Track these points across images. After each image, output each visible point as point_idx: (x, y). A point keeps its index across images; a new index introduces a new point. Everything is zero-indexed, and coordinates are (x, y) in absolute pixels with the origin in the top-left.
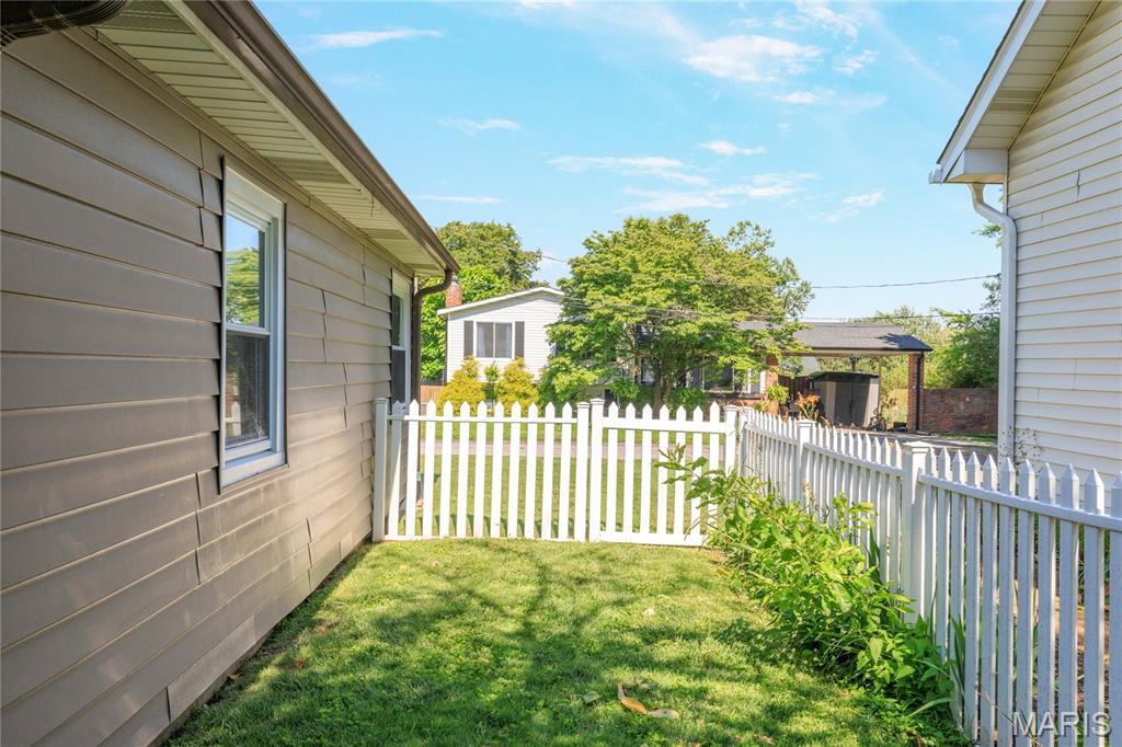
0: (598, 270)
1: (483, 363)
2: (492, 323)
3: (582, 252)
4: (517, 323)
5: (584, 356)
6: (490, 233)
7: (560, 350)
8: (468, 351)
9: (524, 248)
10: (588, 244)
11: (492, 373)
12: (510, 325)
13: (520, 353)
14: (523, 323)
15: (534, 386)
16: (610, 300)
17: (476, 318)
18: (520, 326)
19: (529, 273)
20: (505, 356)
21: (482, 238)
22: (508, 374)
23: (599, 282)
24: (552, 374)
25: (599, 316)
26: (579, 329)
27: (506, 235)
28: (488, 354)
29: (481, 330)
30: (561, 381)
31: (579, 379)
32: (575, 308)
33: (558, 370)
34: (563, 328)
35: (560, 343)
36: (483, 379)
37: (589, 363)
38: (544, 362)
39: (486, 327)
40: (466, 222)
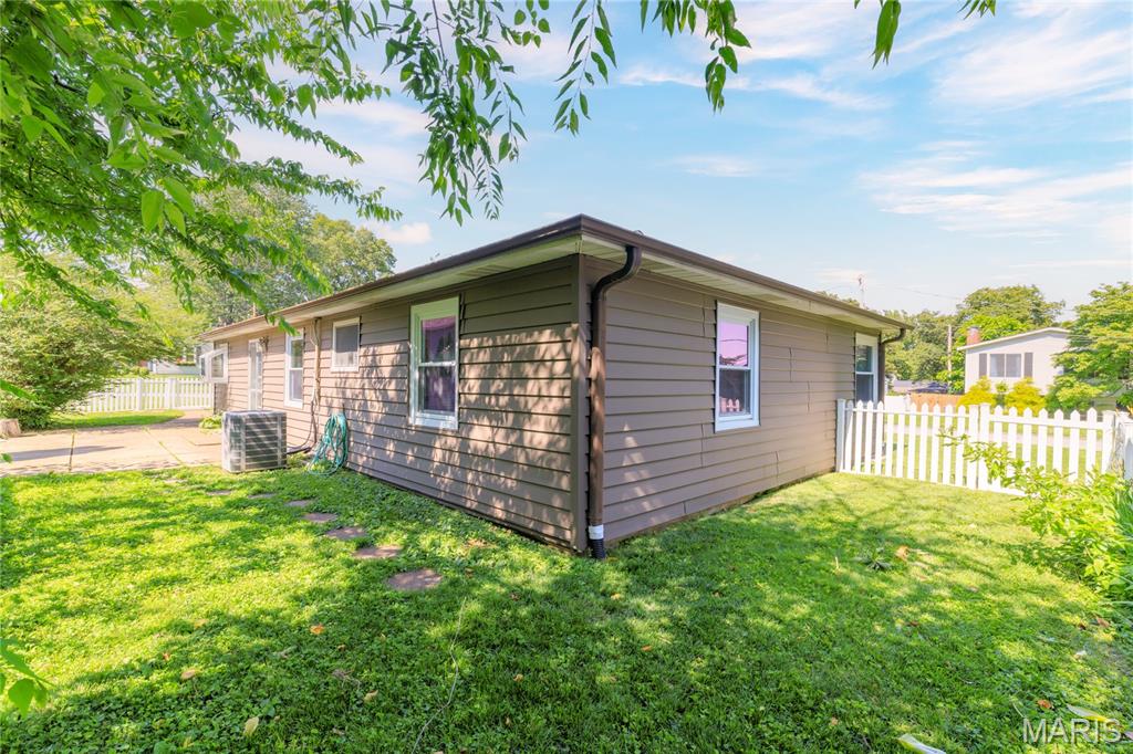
0: (1106, 312)
1: (996, 381)
2: (1003, 355)
3: (1089, 301)
4: (1026, 354)
5: (1091, 375)
6: (1015, 292)
7: (1067, 371)
8: (982, 372)
9: (1048, 301)
10: (1095, 294)
11: (1002, 387)
12: (1020, 355)
13: (1029, 373)
14: (1031, 354)
15: (1042, 397)
16: (1115, 334)
17: (989, 352)
18: (1029, 357)
19: (1053, 317)
20: (1015, 376)
21: (1008, 296)
22: (1017, 388)
23: (1104, 322)
24: (1058, 389)
25: (1103, 346)
26: (1082, 357)
27: (1031, 293)
28: (1000, 374)
29: (994, 360)
30: (1065, 394)
31: (1082, 392)
32: (1080, 340)
33: (1063, 385)
34: (1068, 356)
35: (1068, 367)
36: (994, 391)
37: (1095, 380)
38: (1051, 382)
39: (999, 358)
40: (994, 287)
